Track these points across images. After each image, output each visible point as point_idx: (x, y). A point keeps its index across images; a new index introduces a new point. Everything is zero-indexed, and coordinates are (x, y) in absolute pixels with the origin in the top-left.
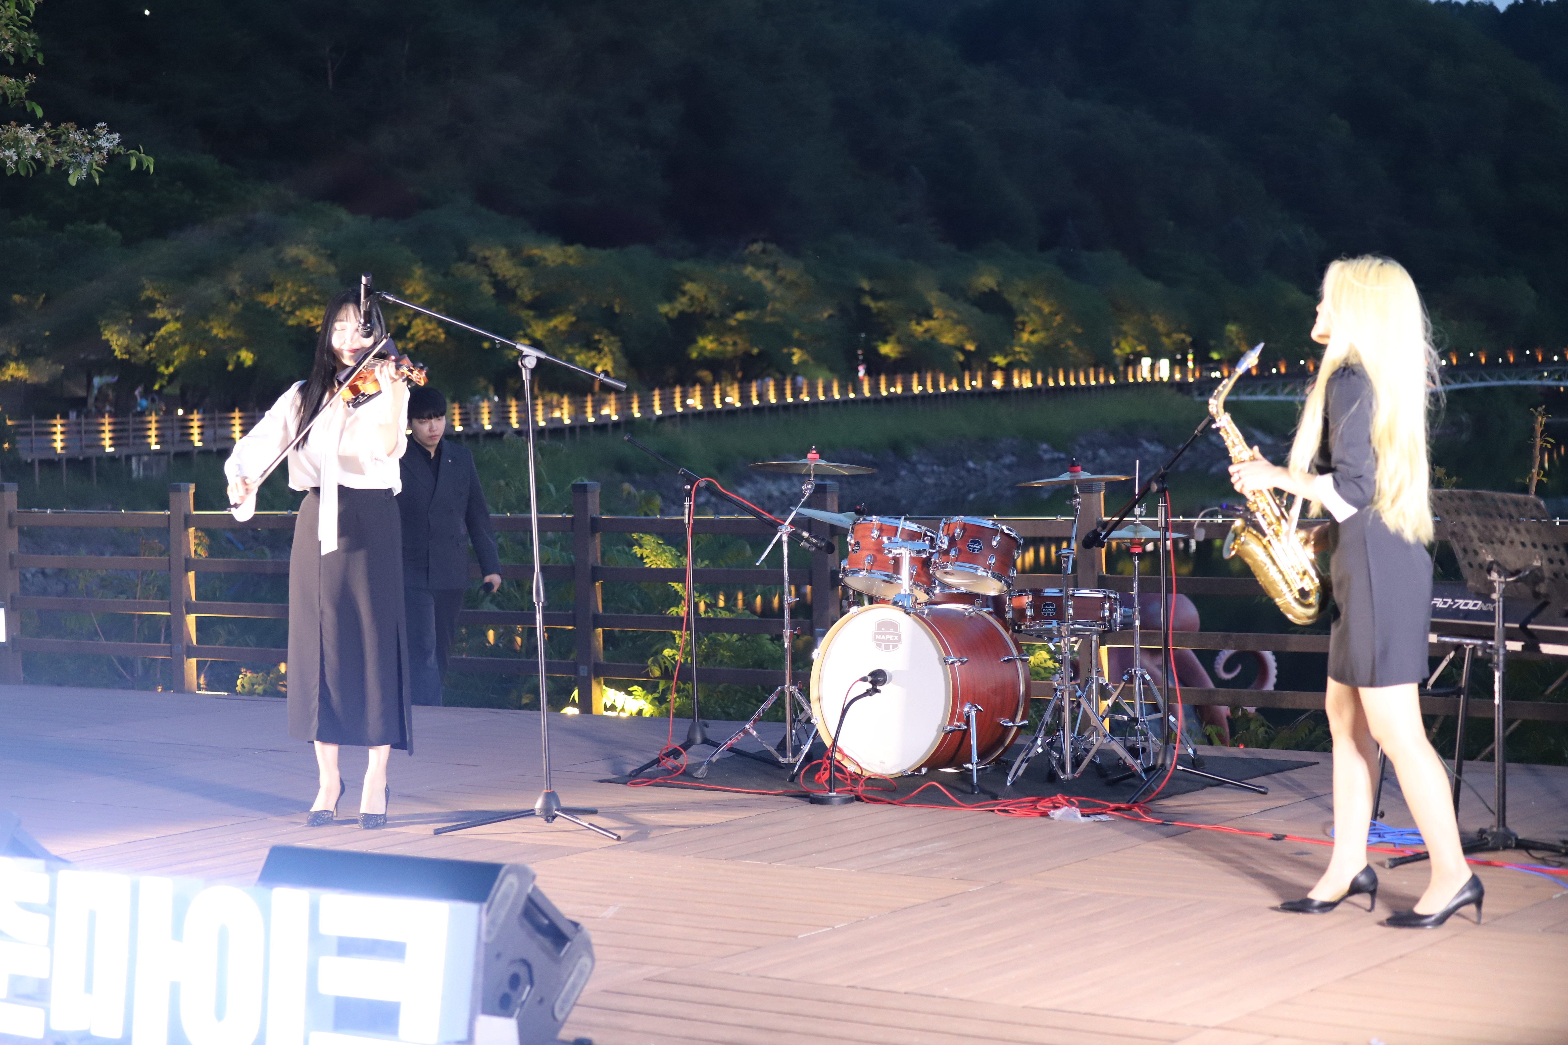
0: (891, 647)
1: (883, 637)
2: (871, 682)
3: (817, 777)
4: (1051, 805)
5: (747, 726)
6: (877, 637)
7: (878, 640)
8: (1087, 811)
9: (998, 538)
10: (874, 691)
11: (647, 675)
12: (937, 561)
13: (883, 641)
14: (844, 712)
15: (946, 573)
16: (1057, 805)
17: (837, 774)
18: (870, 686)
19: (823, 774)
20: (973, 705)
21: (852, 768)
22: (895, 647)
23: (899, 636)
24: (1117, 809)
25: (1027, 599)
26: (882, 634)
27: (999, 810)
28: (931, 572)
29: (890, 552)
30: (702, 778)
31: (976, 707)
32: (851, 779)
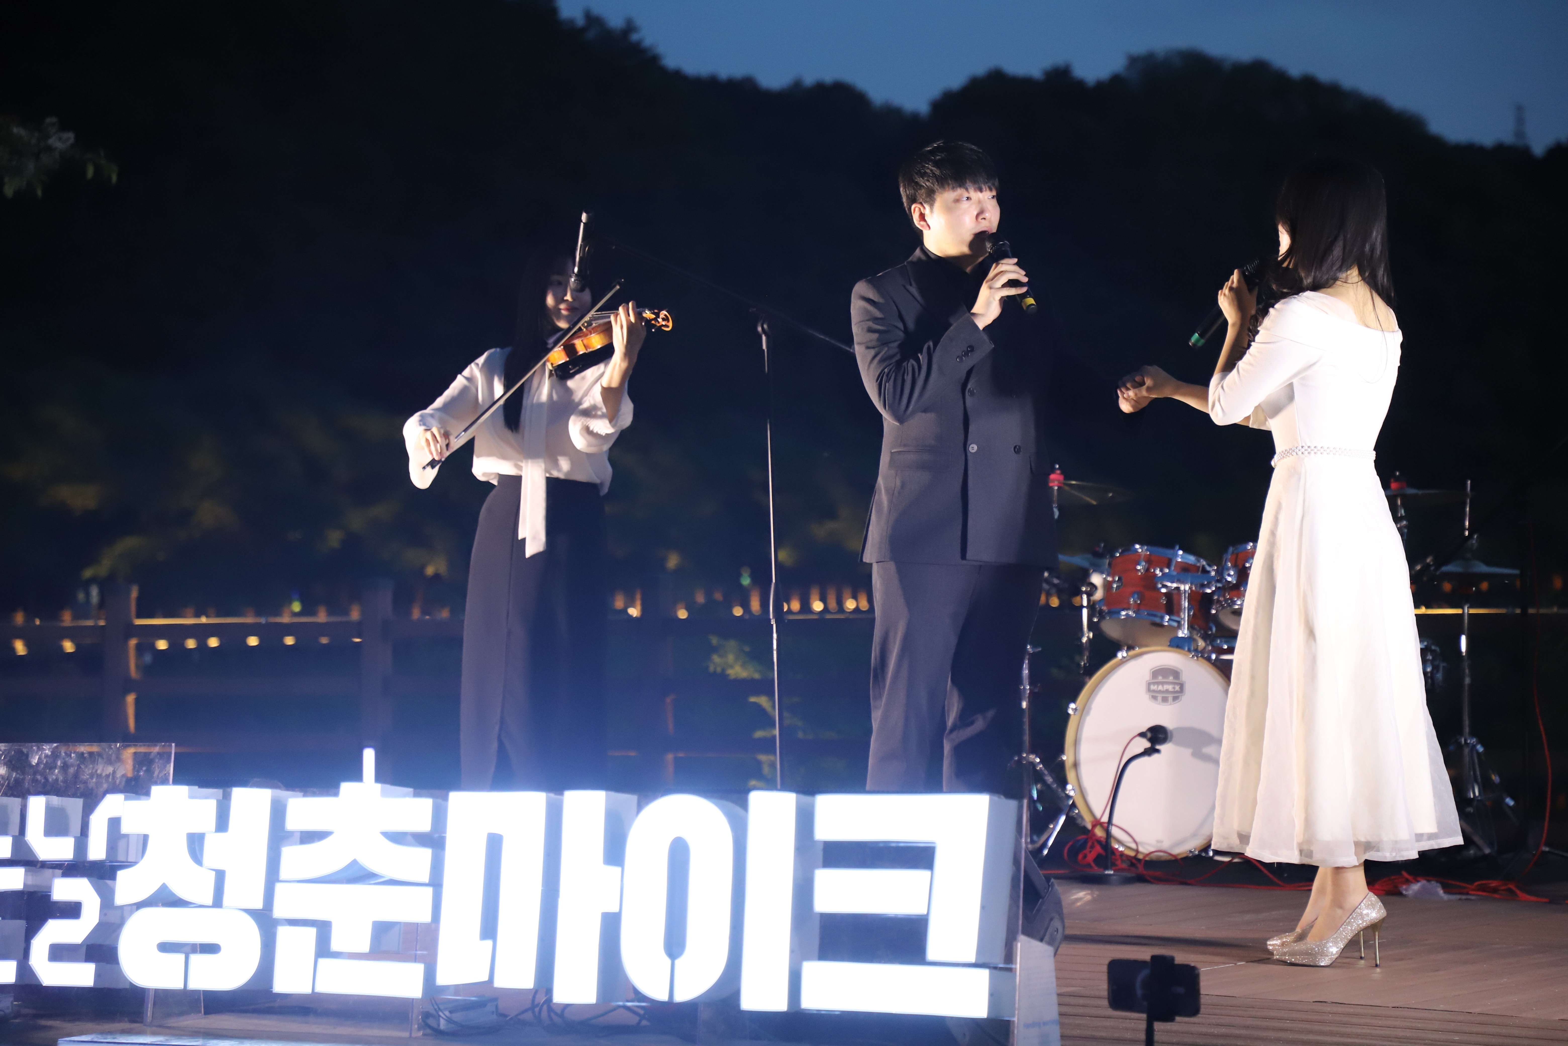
0: (1170, 699)
1: (1160, 688)
2: (1150, 740)
3: (1080, 857)
6: (1153, 687)
7: (1154, 691)
10: (1148, 752)
13: (1160, 692)
14: (1119, 776)
18: (1148, 745)
19: (1090, 852)
22: (1176, 698)
23: (1182, 686)
26: (1158, 683)
28: (1213, 611)
29: (1164, 586)
32: (1125, 860)
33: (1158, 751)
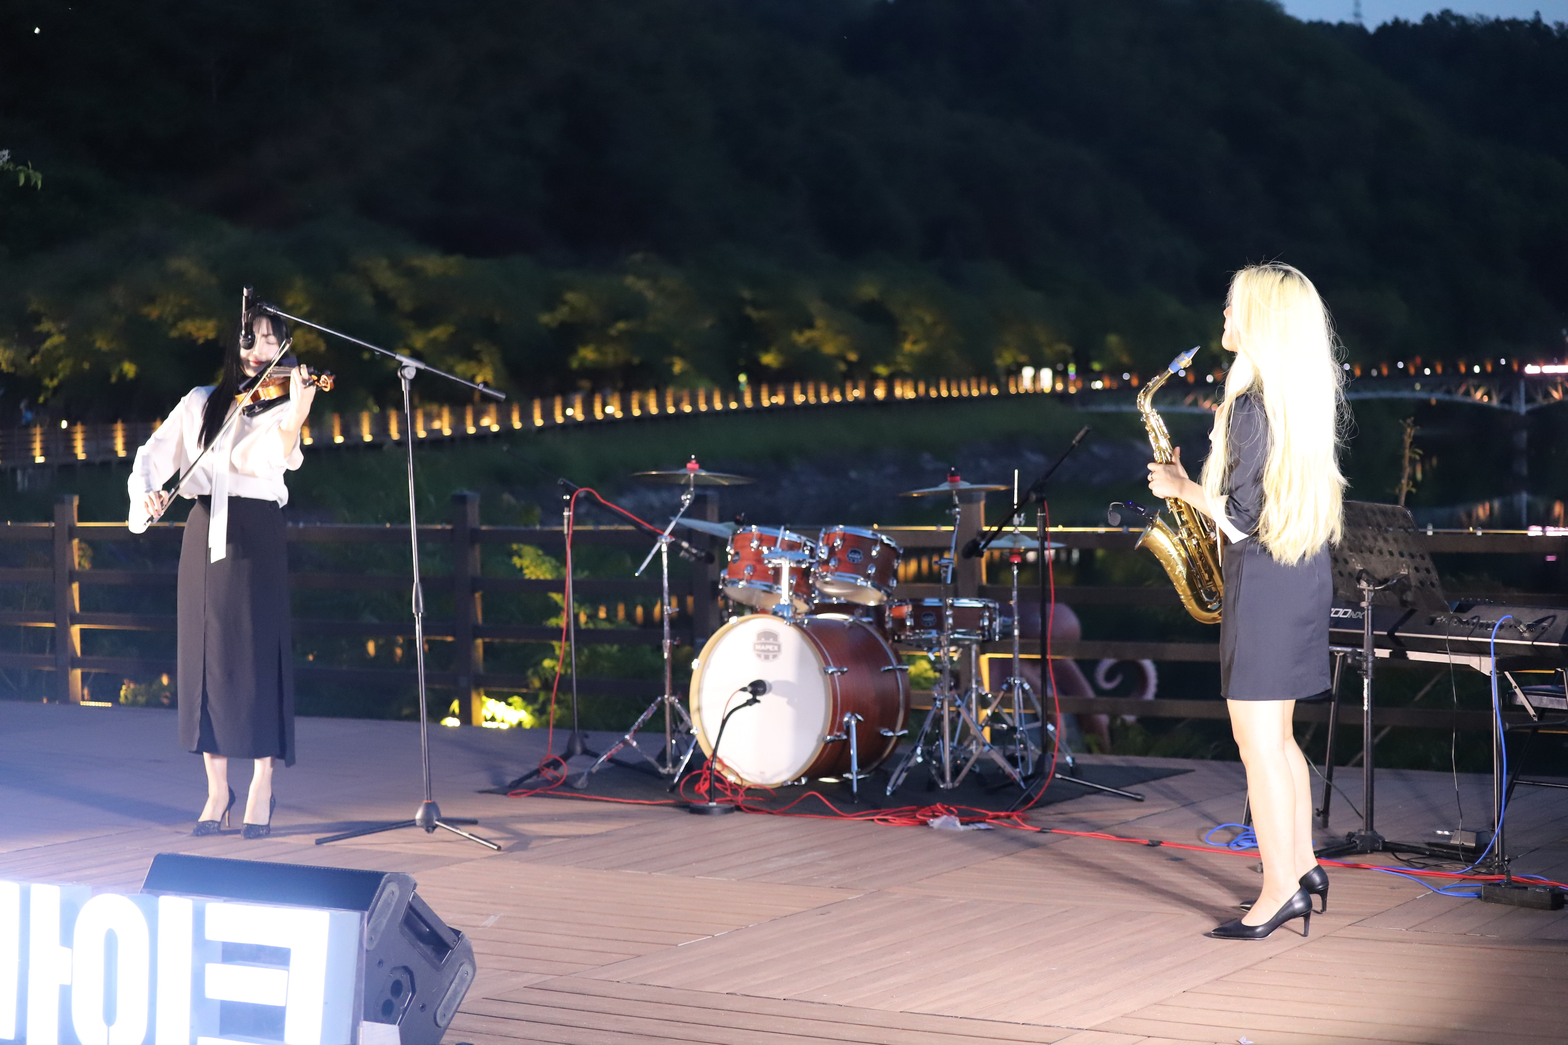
0: (771, 657)
1: (763, 647)
2: (751, 692)
3: (697, 787)
4: (931, 814)
5: (627, 737)
6: (758, 647)
7: (758, 650)
8: (967, 819)
9: (878, 548)
10: (753, 701)
11: (527, 686)
12: (817, 571)
13: (763, 651)
14: (724, 722)
15: (826, 583)
16: (936, 814)
17: (717, 785)
18: (750, 696)
19: (703, 784)
20: (853, 714)
21: (732, 778)
22: (775, 657)
23: (779, 646)
24: (997, 818)
25: (907, 609)
26: (762, 644)
27: (879, 820)
28: (811, 582)
29: (770, 562)
30: (581, 789)
31: (856, 717)
32: (731, 789)
33: (758, 701)
